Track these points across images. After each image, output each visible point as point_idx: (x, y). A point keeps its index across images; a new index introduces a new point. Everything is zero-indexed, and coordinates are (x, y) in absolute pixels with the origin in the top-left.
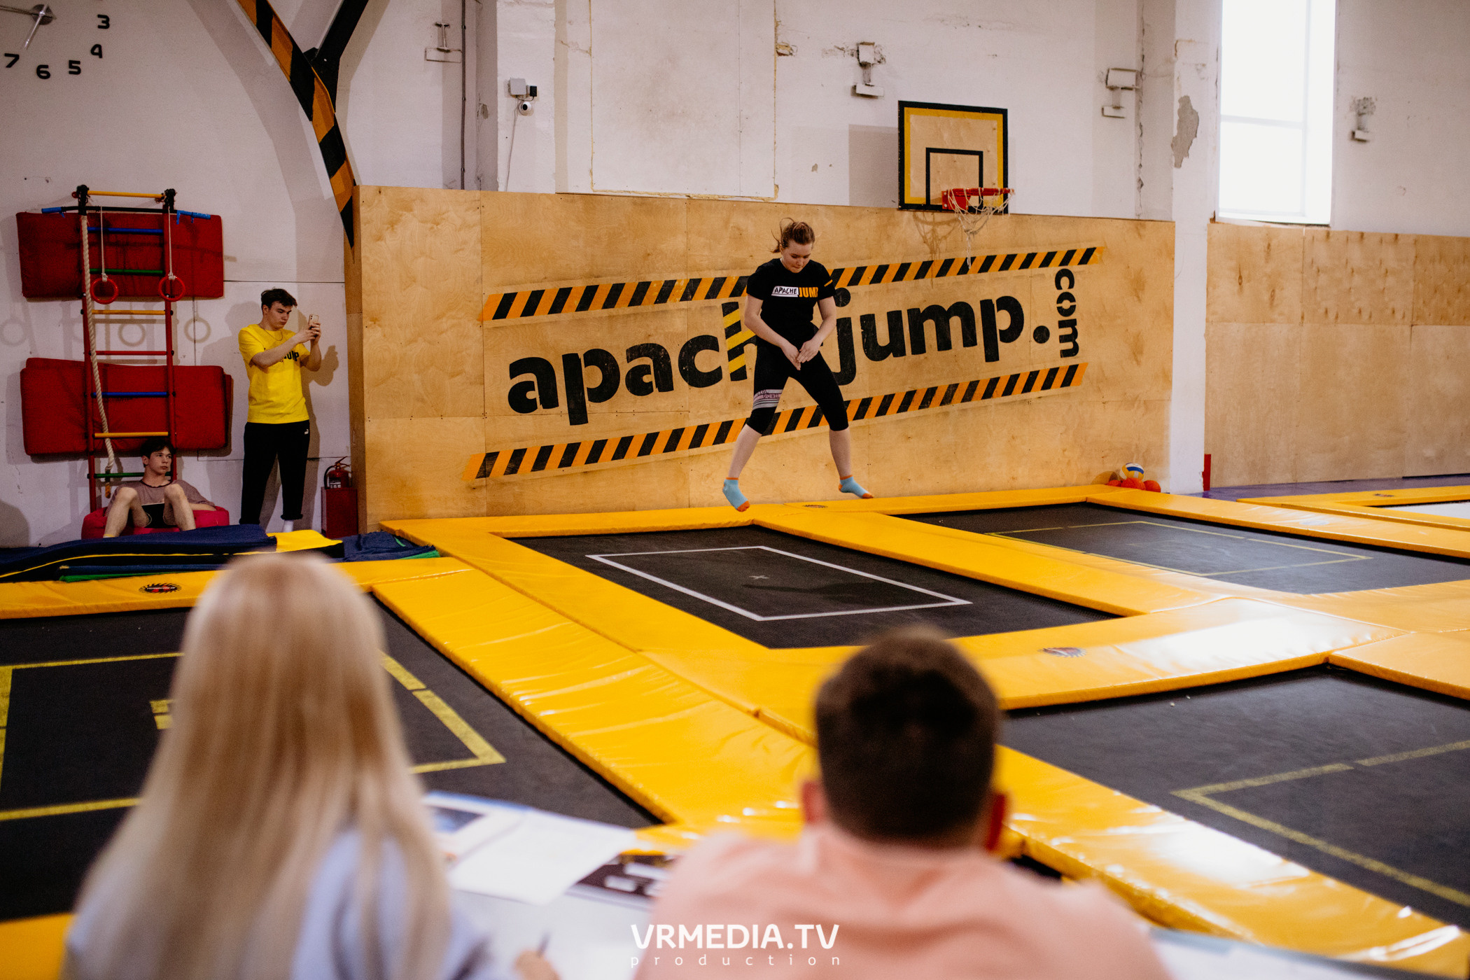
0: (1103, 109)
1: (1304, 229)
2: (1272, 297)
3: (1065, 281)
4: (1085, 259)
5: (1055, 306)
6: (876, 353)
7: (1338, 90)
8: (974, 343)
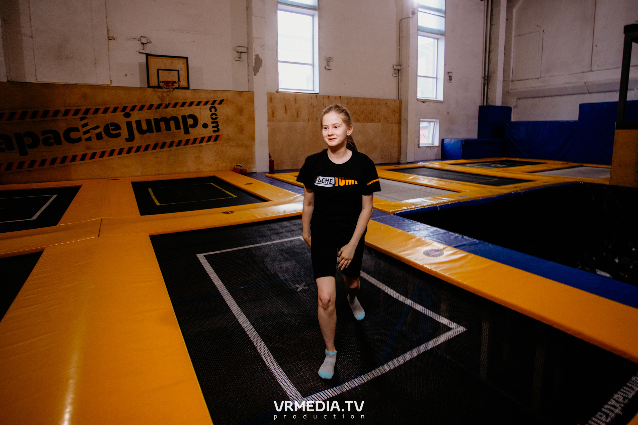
0: (235, 59)
1: (308, 94)
2: (298, 114)
3: (213, 110)
4: (221, 102)
5: (210, 117)
6: (141, 131)
7: (320, 55)
8: (180, 128)
